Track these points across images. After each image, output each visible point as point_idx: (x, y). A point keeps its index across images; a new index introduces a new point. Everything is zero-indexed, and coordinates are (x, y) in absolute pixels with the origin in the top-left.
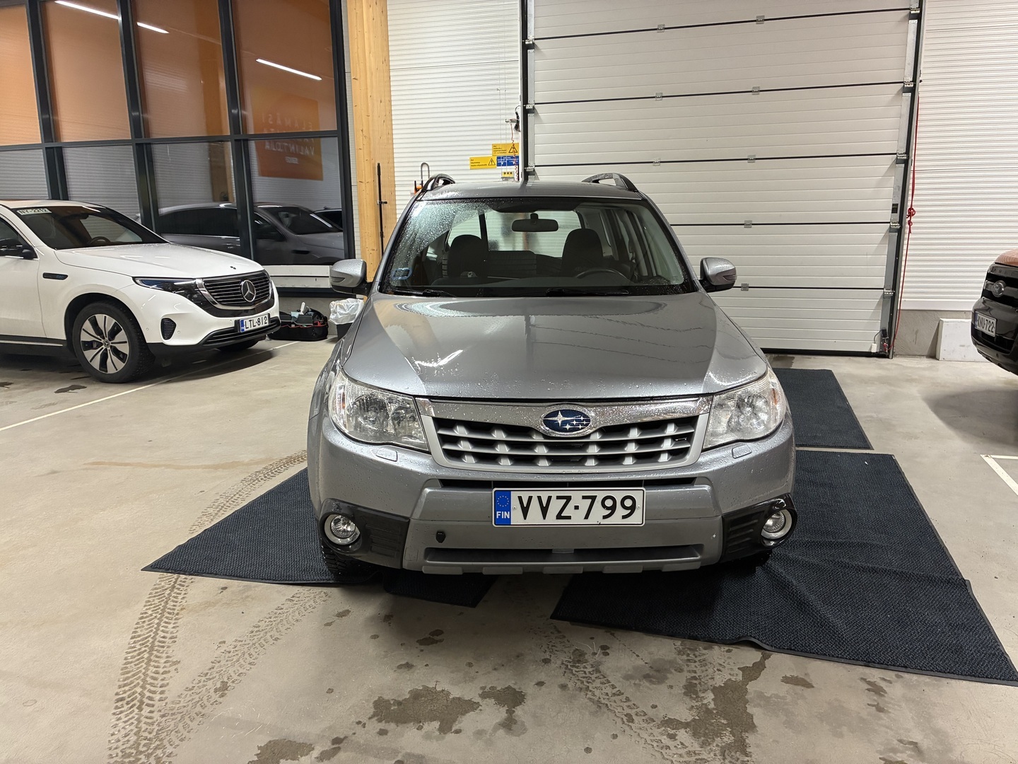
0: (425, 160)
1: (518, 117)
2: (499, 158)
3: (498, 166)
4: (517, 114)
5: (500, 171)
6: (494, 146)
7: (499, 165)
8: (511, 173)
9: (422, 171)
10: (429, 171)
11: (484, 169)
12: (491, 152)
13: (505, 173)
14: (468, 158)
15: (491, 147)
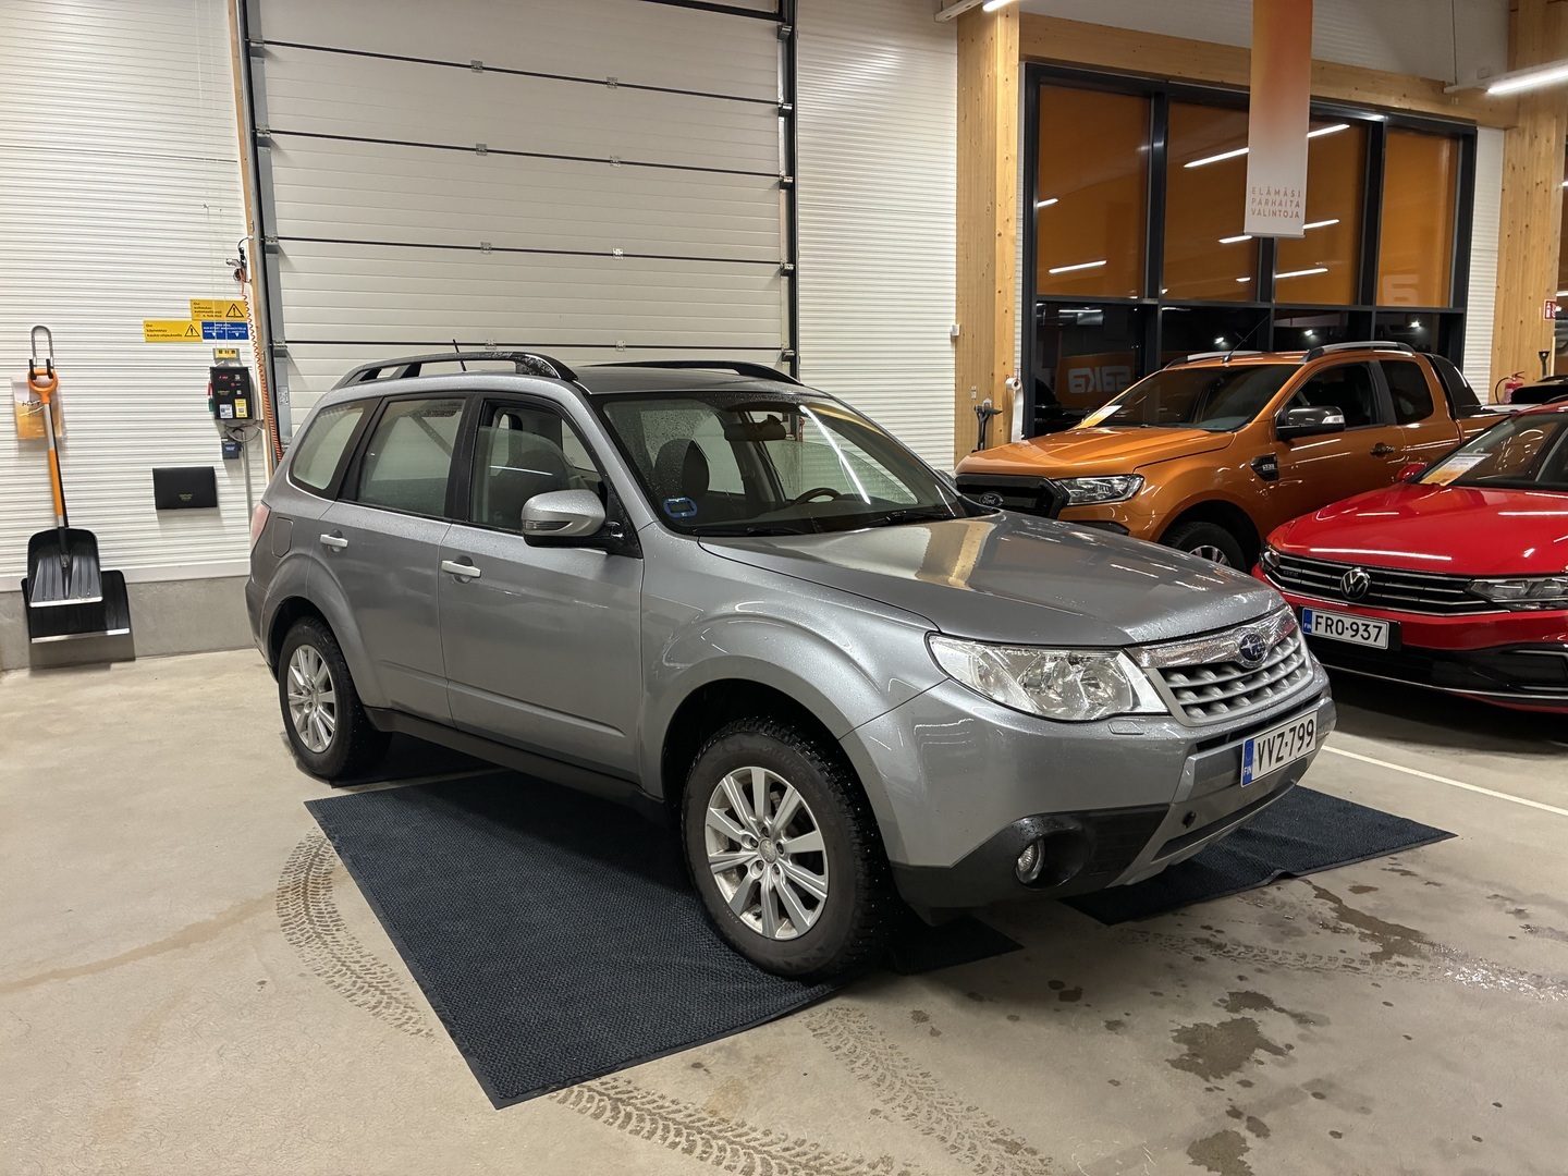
0: (40, 321)
1: (243, 257)
2: (204, 324)
3: (205, 338)
4: (242, 251)
5: (211, 348)
6: (195, 303)
7: (207, 336)
8: (233, 352)
9: (33, 342)
10: (50, 342)
11: (179, 342)
12: (189, 313)
13: (220, 352)
14: (141, 321)
15: (188, 305)
